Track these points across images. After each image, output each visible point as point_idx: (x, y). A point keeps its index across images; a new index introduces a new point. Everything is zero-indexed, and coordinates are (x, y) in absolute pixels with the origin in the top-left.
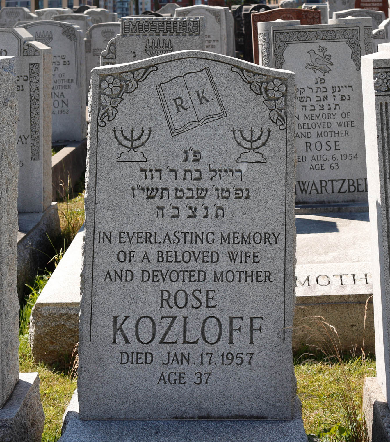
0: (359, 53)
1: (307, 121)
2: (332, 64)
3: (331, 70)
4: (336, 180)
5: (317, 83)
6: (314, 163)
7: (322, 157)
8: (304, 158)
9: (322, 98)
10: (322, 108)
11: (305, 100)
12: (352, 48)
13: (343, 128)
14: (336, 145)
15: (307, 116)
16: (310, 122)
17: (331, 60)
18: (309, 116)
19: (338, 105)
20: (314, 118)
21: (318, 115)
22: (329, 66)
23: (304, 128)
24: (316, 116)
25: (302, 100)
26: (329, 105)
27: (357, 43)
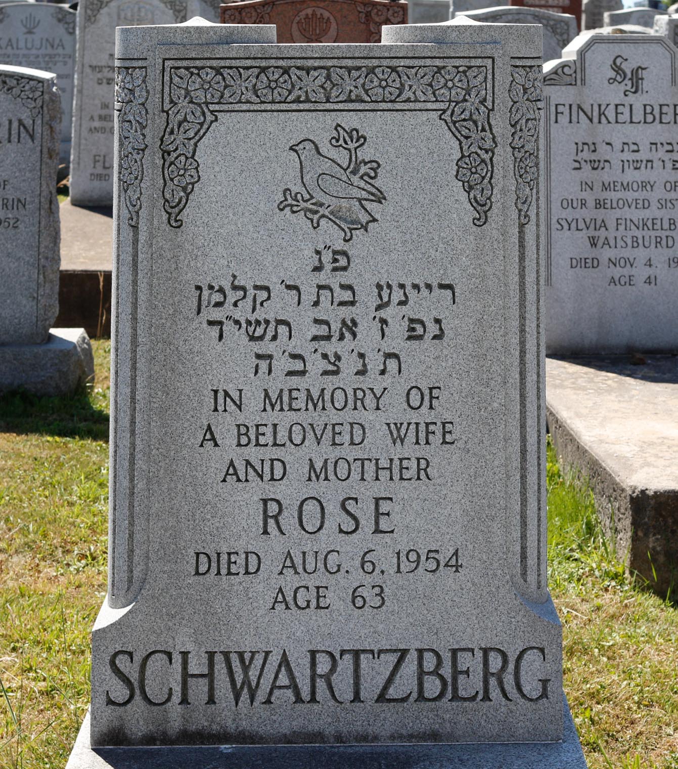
0: (486, 157)
1: (272, 416)
2: (380, 198)
3: (375, 220)
4: (372, 652)
5: (318, 269)
6: (290, 581)
7: (321, 557)
8: (253, 559)
9: (336, 326)
10: (331, 368)
11: (270, 333)
12: (462, 139)
13: (409, 449)
14: (378, 514)
15: (274, 396)
16: (285, 419)
17: (377, 183)
18: (280, 396)
19: (396, 356)
20: (300, 404)
21: (315, 394)
22: (368, 205)
23: (257, 444)
24: (309, 396)
25: (259, 332)
26: (362, 356)
27: (481, 119)
